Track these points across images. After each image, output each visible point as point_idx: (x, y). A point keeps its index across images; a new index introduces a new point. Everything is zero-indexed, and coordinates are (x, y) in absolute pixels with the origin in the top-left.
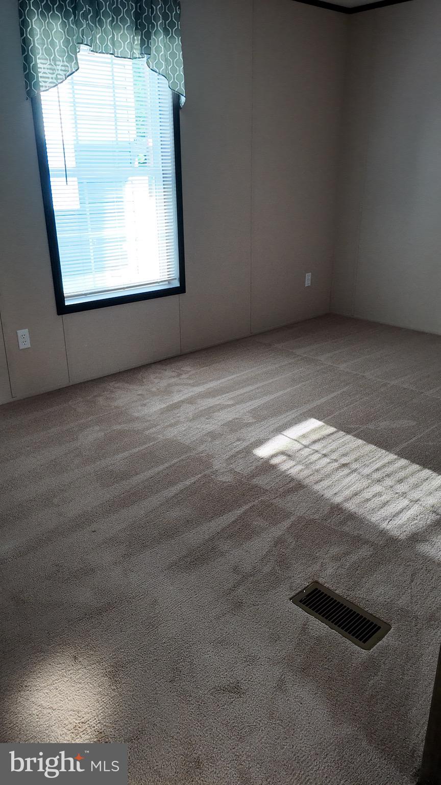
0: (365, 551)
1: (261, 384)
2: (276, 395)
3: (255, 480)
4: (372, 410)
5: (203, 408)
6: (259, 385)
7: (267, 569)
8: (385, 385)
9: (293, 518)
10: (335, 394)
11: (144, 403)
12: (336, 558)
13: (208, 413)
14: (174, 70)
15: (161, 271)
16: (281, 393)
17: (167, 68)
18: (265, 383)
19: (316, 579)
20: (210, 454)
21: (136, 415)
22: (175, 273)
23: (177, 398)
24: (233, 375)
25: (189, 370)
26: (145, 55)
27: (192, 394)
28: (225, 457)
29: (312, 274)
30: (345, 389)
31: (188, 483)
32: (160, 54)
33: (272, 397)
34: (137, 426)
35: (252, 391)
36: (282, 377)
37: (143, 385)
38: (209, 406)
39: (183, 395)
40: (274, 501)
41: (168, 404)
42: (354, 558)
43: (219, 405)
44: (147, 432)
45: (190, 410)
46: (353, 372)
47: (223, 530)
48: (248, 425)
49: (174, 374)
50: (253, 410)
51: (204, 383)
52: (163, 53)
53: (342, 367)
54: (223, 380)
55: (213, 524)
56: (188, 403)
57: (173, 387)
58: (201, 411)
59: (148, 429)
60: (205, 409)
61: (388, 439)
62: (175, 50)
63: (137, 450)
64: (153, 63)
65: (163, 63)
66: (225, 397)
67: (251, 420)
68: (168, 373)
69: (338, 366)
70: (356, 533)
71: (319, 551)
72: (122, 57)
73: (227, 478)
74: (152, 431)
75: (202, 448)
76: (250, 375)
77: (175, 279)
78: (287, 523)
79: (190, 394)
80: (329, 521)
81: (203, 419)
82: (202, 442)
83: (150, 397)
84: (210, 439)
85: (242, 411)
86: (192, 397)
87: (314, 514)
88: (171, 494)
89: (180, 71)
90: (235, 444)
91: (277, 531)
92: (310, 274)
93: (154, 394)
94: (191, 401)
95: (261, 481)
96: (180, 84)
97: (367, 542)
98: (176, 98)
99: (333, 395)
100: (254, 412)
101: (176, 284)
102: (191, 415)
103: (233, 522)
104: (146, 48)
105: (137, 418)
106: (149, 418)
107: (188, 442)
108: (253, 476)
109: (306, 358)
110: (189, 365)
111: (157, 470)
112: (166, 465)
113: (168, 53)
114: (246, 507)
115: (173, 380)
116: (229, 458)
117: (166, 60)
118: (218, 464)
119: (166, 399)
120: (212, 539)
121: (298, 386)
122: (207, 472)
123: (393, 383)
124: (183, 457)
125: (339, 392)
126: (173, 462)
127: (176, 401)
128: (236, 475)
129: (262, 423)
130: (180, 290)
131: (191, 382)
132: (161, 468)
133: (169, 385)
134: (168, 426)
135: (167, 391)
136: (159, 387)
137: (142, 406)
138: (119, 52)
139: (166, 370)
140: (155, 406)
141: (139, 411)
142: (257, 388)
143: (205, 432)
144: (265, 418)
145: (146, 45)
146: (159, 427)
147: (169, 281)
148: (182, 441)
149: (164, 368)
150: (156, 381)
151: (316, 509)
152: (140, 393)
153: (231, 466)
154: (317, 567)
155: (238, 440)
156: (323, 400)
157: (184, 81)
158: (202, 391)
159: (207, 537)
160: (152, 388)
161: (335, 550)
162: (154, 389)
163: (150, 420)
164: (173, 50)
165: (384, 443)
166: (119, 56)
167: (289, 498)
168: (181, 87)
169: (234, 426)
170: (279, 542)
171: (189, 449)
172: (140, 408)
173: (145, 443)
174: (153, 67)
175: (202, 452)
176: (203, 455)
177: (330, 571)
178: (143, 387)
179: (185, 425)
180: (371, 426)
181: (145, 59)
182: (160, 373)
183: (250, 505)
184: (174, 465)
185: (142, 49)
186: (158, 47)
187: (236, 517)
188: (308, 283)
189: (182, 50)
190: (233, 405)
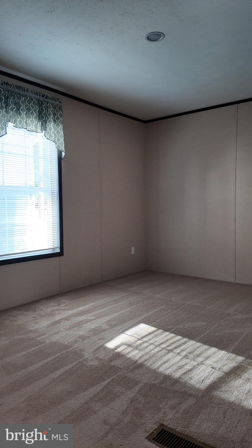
0: (191, 401)
1: (111, 307)
2: (121, 312)
3: (113, 363)
4: (179, 318)
5: (76, 322)
6: (109, 307)
7: (127, 420)
8: (184, 304)
9: (141, 385)
10: (156, 310)
11: (36, 321)
12: (173, 408)
13: (79, 324)
14: (59, 140)
15: (49, 243)
16: (124, 311)
17: (55, 139)
18: (113, 306)
19: (161, 422)
20: (82, 349)
21: (31, 329)
22: (57, 244)
23: (58, 317)
24: (93, 303)
25: (65, 302)
26: (44, 131)
27: (68, 314)
28: (92, 350)
29: (135, 248)
30: (161, 307)
31: (68, 368)
32: (52, 131)
33: (119, 313)
34: (32, 335)
35: (106, 311)
36: (124, 302)
37: (36, 312)
38: (79, 321)
39: (62, 316)
40: (127, 375)
41: (52, 321)
42: (184, 406)
43: (86, 320)
44: (39, 339)
45: (67, 324)
46: (165, 298)
47: (94, 396)
48: (105, 330)
49: (56, 304)
50: (108, 321)
51: (75, 308)
52: (53, 130)
53: (158, 296)
54: (87, 306)
55: (87, 393)
56: (66, 320)
57: (55, 312)
58: (74, 324)
59: (39, 337)
60: (77, 323)
61: (192, 333)
62: (59, 130)
63: (32, 349)
64: (47, 135)
65: (53, 135)
66: (89, 315)
67: (107, 327)
68: (52, 304)
69: (155, 295)
70: (183, 390)
71: (161, 404)
72: (31, 131)
73: (95, 363)
74: (41, 338)
75: (76, 345)
76: (104, 302)
77: (58, 248)
78: (137, 388)
79: (66, 315)
80: (165, 384)
81: (75, 328)
82: (76, 342)
83: (40, 318)
84: (81, 340)
85: (101, 322)
86: (68, 316)
87: (154, 380)
88: (57, 376)
89: (62, 140)
90: (98, 342)
91: (131, 394)
92: (134, 247)
93: (43, 316)
94: (67, 319)
95: (117, 363)
96: (62, 146)
97: (190, 395)
98: (60, 153)
99: (154, 311)
100: (108, 323)
101: (58, 250)
102: (68, 327)
103: (101, 390)
104: (44, 127)
105: (32, 331)
106: (40, 331)
107: (66, 343)
108: (111, 360)
109: (136, 292)
110: (65, 299)
111: (45, 361)
112: (53, 358)
113: (56, 131)
114: (109, 380)
115: (55, 308)
116: (94, 351)
117: (55, 134)
118: (87, 355)
119: (51, 318)
120: (86, 403)
121: (133, 307)
122: (81, 360)
123: (188, 303)
124: (64, 352)
125: (158, 309)
126: (57, 356)
127: (57, 319)
128: (100, 361)
129: (114, 328)
130: (60, 254)
131: (68, 308)
132: (49, 360)
133: (53, 311)
134: (52, 334)
135: (52, 314)
136: (46, 312)
137: (35, 323)
138: (29, 128)
139: (50, 302)
140: (44, 323)
141: (33, 327)
142: (109, 309)
143: (77, 336)
144: (115, 326)
145: (44, 126)
146: (47, 335)
147: (53, 249)
148: (62, 342)
149: (50, 301)
150: (44, 309)
151: (155, 378)
152: (33, 316)
153: (96, 355)
154: (161, 414)
155: (100, 339)
156: (149, 314)
157: (64, 145)
158: (74, 313)
159: (83, 402)
160: (41, 313)
161: (172, 402)
162: (43, 314)
163: (41, 331)
164: (58, 130)
165: (190, 335)
166: (29, 130)
167: (137, 372)
168: (62, 148)
169: (96, 332)
170: (133, 400)
171: (67, 347)
172: (33, 325)
173: (37, 345)
174: (47, 137)
175: (76, 348)
176: (77, 350)
177: (170, 416)
178: (36, 313)
179: (64, 333)
180: (181, 327)
181: (44, 133)
182: (47, 304)
183: (111, 378)
184: (57, 357)
185: (42, 128)
186: (51, 128)
187: (102, 387)
188: (133, 252)
189: (63, 131)
190: (94, 319)
